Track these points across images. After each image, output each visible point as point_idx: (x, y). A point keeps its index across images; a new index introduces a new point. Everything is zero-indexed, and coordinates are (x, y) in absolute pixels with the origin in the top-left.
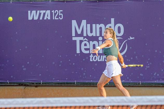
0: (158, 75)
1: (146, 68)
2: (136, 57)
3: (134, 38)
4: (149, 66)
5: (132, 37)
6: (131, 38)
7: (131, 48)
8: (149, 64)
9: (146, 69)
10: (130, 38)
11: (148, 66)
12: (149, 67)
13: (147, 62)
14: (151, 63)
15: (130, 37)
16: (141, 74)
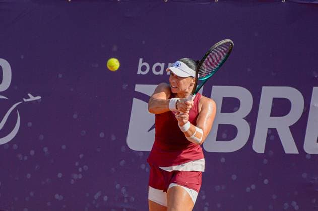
0: (106, 198)
1: (73, 179)
2: (46, 149)
3: (39, 98)
4: (80, 173)
5: (34, 97)
6: (32, 98)
7: (30, 124)
8: (80, 170)
9: (72, 182)
10: (29, 98)
11: (78, 173)
12: (80, 176)
13: (77, 164)
14: (86, 167)
15: (29, 95)
16: (57, 196)
